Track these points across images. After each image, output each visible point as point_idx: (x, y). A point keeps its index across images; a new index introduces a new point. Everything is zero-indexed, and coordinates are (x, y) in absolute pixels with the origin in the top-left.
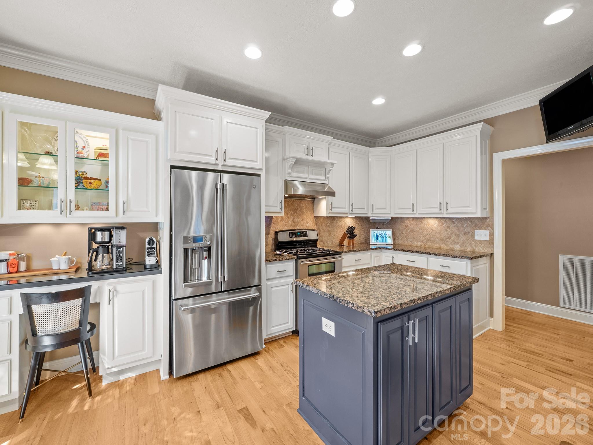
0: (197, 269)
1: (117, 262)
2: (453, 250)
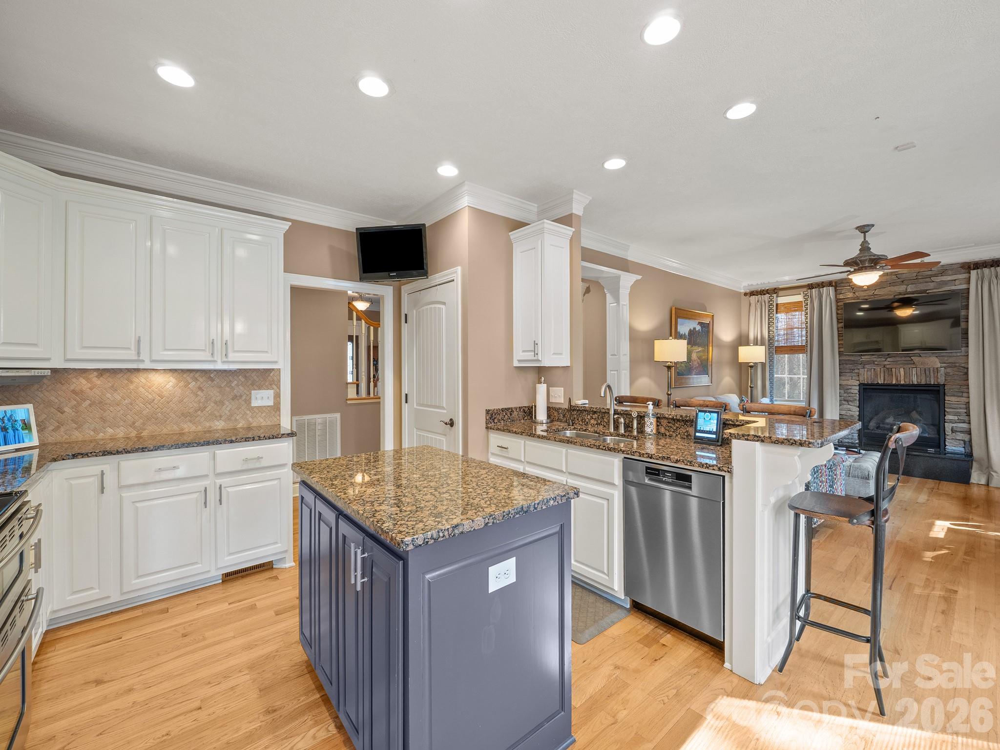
2: (210, 432)
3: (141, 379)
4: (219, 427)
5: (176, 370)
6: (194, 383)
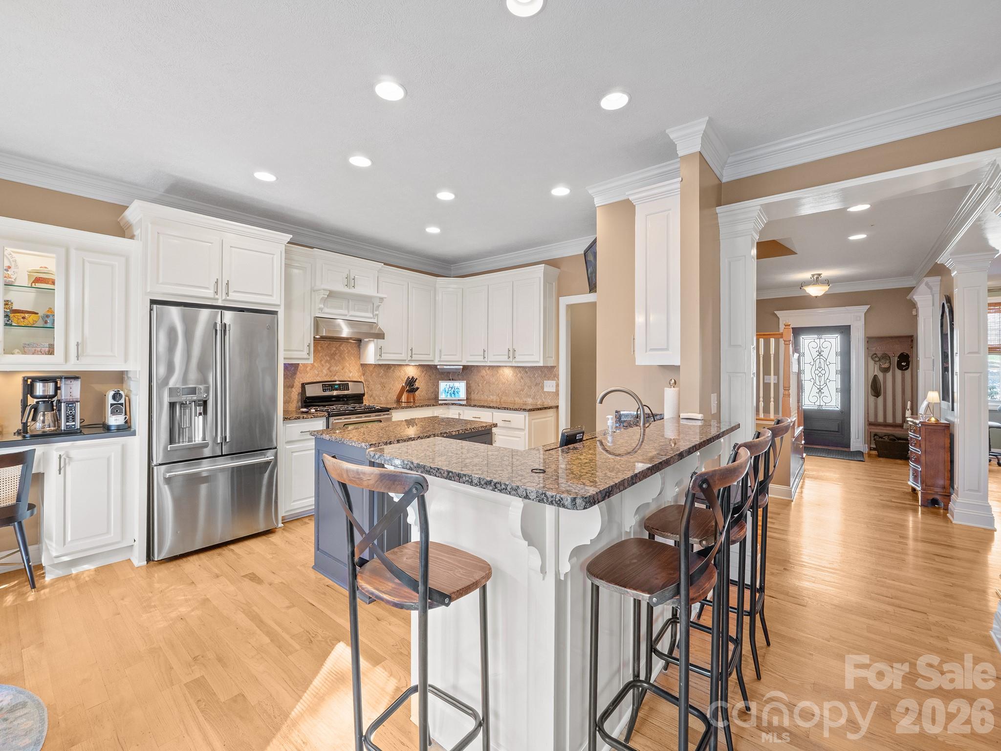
0: (187, 429)
1: (67, 422)
2: (526, 404)
3: (501, 371)
4: (530, 402)
5: (513, 366)
6: (519, 374)
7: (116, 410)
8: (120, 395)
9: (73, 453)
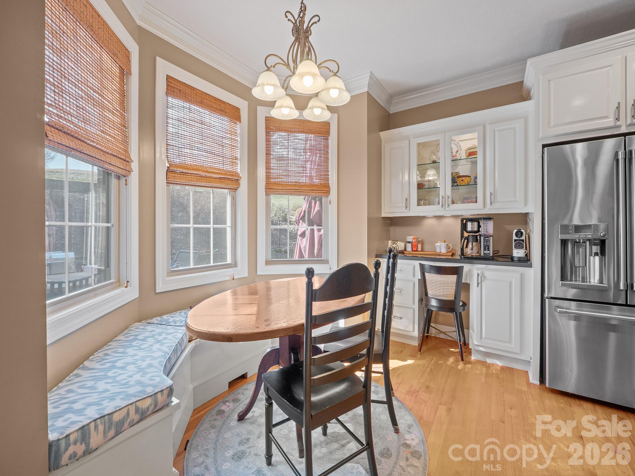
0: (581, 268)
1: (485, 250)
7: (519, 245)
8: (522, 233)
9: (487, 274)
